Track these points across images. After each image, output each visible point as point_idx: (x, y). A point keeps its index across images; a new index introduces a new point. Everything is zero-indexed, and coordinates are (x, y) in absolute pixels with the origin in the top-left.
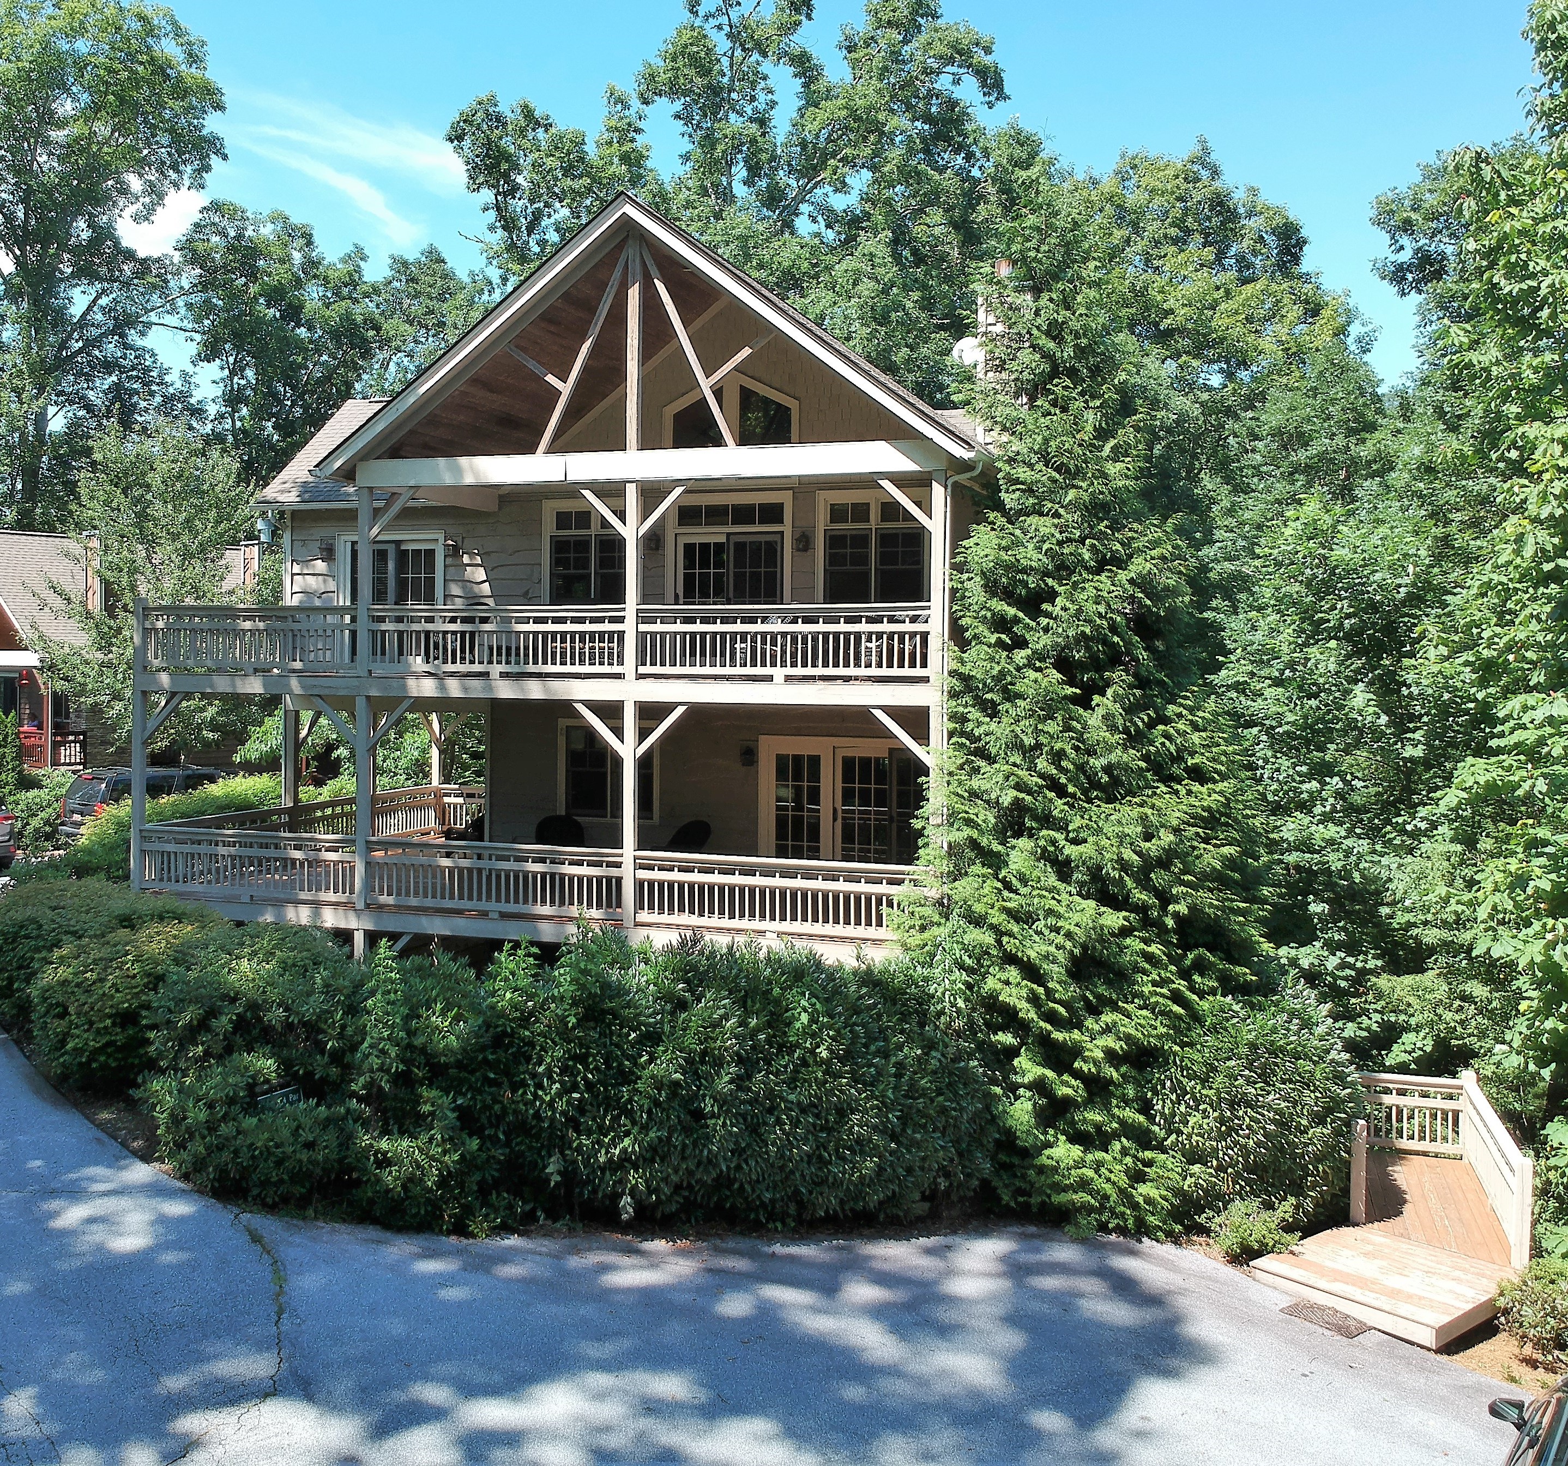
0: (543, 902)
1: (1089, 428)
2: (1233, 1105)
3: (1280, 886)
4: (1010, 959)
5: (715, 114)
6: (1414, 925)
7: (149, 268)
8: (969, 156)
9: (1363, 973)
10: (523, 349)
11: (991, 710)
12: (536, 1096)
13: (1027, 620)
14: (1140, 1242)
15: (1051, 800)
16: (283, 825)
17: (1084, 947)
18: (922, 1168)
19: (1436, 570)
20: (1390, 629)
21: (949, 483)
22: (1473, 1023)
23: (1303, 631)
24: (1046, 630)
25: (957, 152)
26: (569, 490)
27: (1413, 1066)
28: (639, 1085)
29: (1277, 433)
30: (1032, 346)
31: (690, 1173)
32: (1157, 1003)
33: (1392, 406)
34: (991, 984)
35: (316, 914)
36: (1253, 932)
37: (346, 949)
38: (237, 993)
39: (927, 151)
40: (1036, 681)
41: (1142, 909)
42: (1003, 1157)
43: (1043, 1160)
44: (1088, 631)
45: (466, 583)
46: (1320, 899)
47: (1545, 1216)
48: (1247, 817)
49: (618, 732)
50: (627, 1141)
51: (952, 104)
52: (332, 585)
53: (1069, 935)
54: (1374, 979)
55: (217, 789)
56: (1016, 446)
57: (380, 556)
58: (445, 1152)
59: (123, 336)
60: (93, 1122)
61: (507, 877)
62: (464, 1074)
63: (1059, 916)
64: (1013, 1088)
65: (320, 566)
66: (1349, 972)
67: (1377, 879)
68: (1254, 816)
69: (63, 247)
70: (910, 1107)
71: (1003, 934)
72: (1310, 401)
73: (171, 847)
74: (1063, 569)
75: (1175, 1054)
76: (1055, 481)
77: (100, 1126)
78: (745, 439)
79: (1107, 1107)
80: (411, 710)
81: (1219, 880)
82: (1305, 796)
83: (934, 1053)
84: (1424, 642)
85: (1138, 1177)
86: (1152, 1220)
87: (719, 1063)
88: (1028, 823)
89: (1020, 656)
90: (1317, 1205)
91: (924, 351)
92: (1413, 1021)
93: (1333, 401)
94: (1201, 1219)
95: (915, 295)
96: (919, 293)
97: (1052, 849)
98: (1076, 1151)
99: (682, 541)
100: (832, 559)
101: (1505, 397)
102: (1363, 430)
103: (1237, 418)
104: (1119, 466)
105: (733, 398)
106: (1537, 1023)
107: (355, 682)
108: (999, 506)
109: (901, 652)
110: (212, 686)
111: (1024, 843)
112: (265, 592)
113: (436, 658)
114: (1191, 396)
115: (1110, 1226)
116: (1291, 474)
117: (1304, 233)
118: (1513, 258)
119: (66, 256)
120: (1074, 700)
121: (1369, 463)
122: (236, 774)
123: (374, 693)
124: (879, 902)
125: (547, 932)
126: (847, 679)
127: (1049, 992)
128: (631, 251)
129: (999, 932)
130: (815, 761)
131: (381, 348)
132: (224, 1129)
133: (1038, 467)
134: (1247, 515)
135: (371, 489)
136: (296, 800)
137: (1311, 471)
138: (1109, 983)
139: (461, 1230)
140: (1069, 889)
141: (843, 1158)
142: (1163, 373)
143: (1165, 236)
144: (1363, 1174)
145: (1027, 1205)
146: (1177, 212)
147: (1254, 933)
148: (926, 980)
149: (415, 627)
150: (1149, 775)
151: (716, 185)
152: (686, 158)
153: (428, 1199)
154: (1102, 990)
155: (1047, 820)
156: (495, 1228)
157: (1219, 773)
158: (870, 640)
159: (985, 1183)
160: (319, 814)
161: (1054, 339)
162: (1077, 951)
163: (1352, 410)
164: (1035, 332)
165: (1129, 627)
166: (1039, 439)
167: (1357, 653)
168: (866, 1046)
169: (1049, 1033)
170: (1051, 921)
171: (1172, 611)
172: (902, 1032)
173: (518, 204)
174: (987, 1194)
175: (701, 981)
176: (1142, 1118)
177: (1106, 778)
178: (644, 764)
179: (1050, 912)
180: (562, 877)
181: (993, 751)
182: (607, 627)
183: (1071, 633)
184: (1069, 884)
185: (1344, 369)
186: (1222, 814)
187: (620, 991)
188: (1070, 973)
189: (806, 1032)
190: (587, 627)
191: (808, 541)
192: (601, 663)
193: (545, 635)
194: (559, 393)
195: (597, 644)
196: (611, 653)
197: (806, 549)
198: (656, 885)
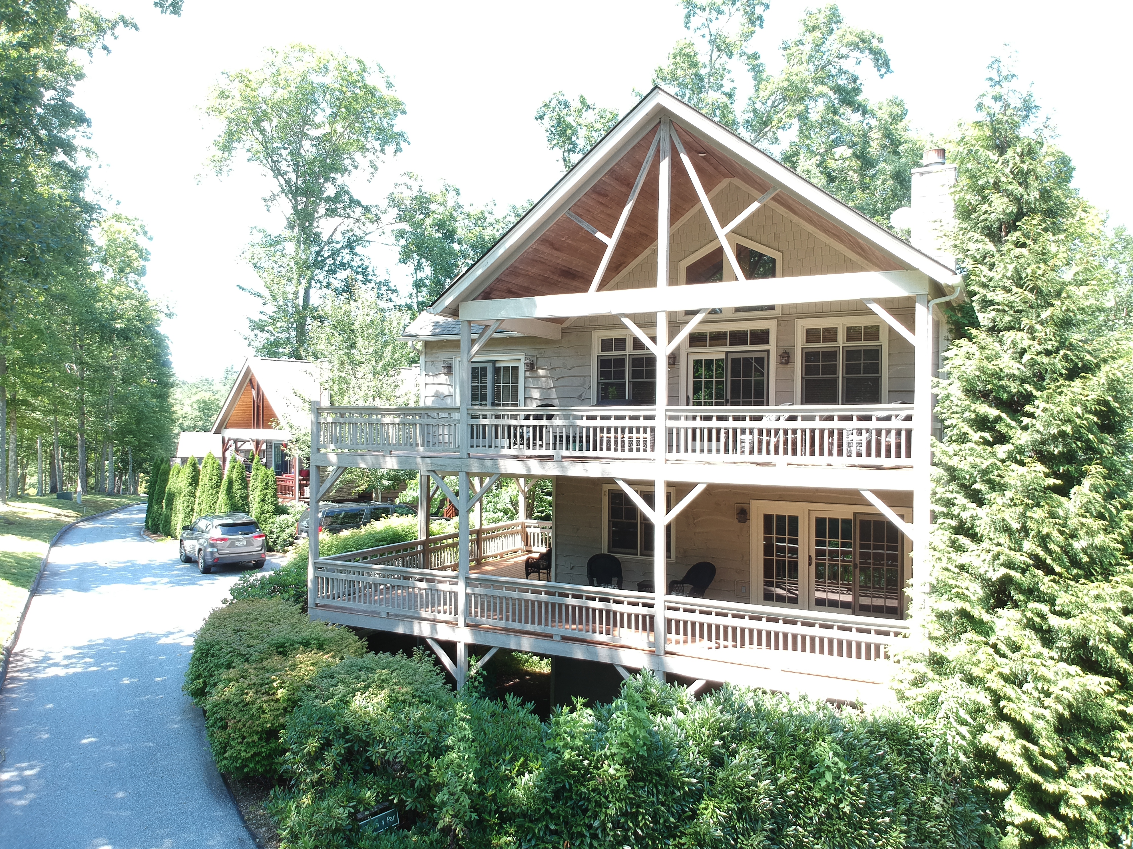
0: (594, 629)
4: (1005, 719)
7: (370, 210)
10: (579, 214)
11: (978, 499)
13: (1008, 421)
15: (1038, 577)
16: (419, 552)
17: (1072, 709)
21: (932, 305)
24: (1025, 428)
26: (614, 320)
34: (985, 740)
44: (1068, 430)
49: (651, 503)
51: (855, 78)
53: (1058, 699)
57: (480, 372)
60: (242, 817)
61: (567, 610)
63: (1049, 682)
64: (1003, 825)
65: (443, 378)
69: (319, 198)
71: (1000, 698)
76: (1029, 302)
77: (247, 822)
88: (1015, 596)
89: (1001, 450)
97: (1037, 620)
99: (693, 358)
100: (808, 370)
107: (458, 462)
108: (976, 324)
111: (1011, 613)
113: (515, 445)
119: (321, 204)
120: (1055, 489)
123: (472, 469)
127: (1040, 749)
128: (663, 134)
129: (996, 695)
130: (794, 520)
133: (1012, 290)
135: (469, 322)
136: (428, 534)
138: (1087, 736)
140: (1052, 654)
149: (501, 422)
154: (1082, 743)
155: (1034, 594)
160: (444, 543)
162: (1064, 712)
169: (1040, 784)
177: (1085, 559)
180: (608, 612)
181: (980, 532)
182: (642, 423)
183: (1051, 431)
184: (1052, 650)
187: (664, 751)
188: (1057, 730)
189: (830, 789)
190: (627, 423)
191: (789, 357)
192: (638, 450)
193: (595, 429)
194: (606, 246)
195: (634, 435)
196: (645, 442)
197: (787, 363)
198: (681, 623)
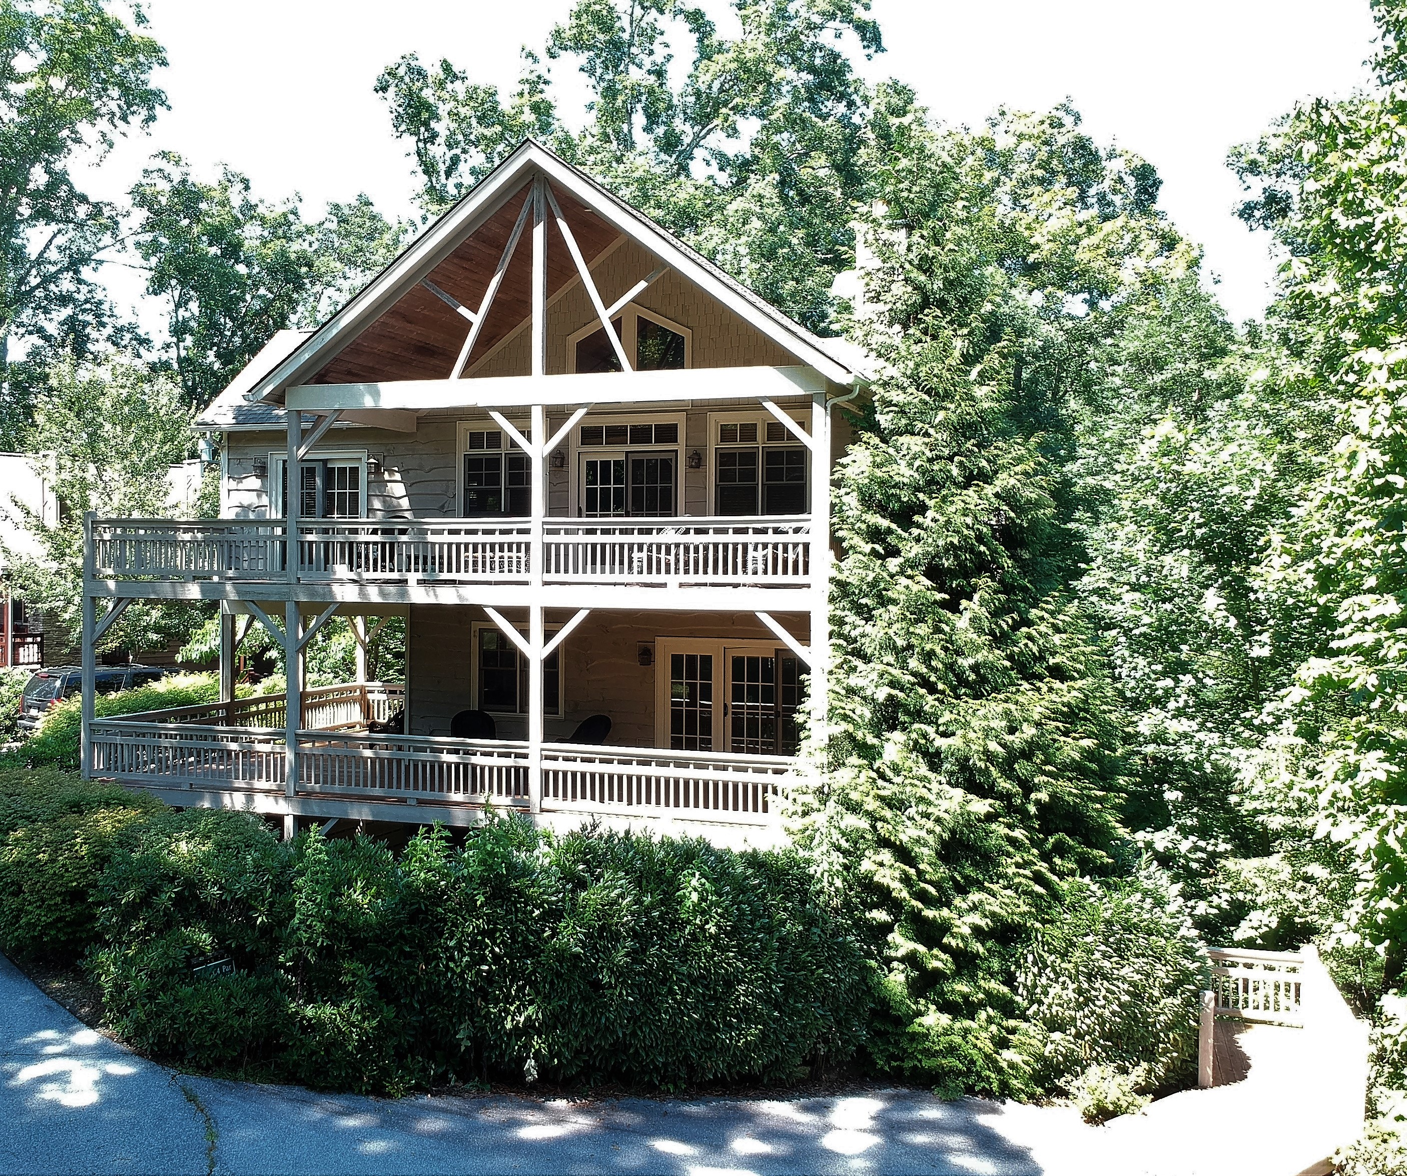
0: (457, 789)
1: (957, 353)
2: (1090, 977)
3: (1134, 775)
4: (884, 843)
5: (616, 67)
6: (1261, 812)
7: (101, 210)
8: (851, 104)
9: (1214, 855)
10: (437, 283)
11: (866, 614)
12: (447, 967)
13: (900, 531)
14: (1004, 1103)
15: (922, 697)
16: (222, 719)
17: (953, 832)
18: (803, 1035)
19: (1280, 484)
20: (1239, 539)
21: (829, 405)
22: (1315, 903)
23: (1158, 540)
24: (918, 540)
25: (839, 100)
26: (481, 414)
27: (1259, 941)
28: (543, 958)
29: (1134, 358)
30: (906, 280)
31: (589, 1039)
32: (1020, 884)
33: (1240, 332)
34: (866, 866)
35: (250, 799)
36: (1109, 818)
37: (277, 832)
38: (176, 873)
39: (811, 100)
40: (907, 587)
41: (1006, 797)
42: (877, 1025)
43: (915, 1028)
44: (956, 541)
45: (386, 498)
46: (1173, 786)
47: (1381, 1080)
48: (1104, 712)
49: (525, 633)
50: (531, 1009)
51: (835, 56)
52: (265, 500)
53: (938, 820)
54: (1223, 862)
55: (161, 687)
56: (891, 371)
57: (308, 473)
58: (364, 1019)
59: (77, 272)
60: (44, 991)
61: (424, 767)
62: (382, 948)
63: (930, 803)
64: (887, 962)
65: (254, 482)
66: (1200, 855)
67: (1228, 769)
68: (1110, 712)
69: (22, 191)
70: (793, 979)
71: (876, 820)
72: (1165, 329)
73: (118, 739)
74: (932, 484)
75: (1037, 930)
76: (926, 403)
77: (49, 994)
78: (642, 364)
79: (973, 978)
80: (338, 613)
81: (1078, 770)
82: (1160, 692)
83: (815, 930)
84: (1269, 552)
85: (1002, 1043)
86: (1016, 1083)
87: (616, 937)
88: (902, 718)
89: (893, 564)
90: (1168, 1070)
91: (809, 283)
92: (1259, 901)
93: (1186, 329)
94: (1061, 1083)
95: (801, 233)
96: (804, 231)
97: (923, 741)
98: (945, 1019)
99: (585, 459)
100: (723, 476)
101: (1343, 324)
102: (1214, 355)
103: (1097, 344)
104: (985, 389)
105: (631, 328)
106: (1372, 903)
107: (285, 589)
108: (874, 427)
109: (785, 561)
110: (154, 592)
111: (898, 736)
112: (206, 506)
113: (359, 567)
114: (1056, 324)
115: (977, 1089)
116: (1147, 396)
117: (1159, 175)
118: (1350, 196)
119: (25, 200)
120: (943, 604)
121: (1219, 386)
122: (178, 673)
123: (303, 599)
124: (765, 790)
125: (459, 818)
126: (736, 586)
127: (920, 873)
128: (536, 194)
129: (873, 818)
130: (707, 661)
131: (313, 283)
132: (162, 998)
133: (909, 390)
134: (1107, 434)
135: (299, 412)
136: (233, 696)
137: (1166, 393)
138: (975, 865)
139: (378, 1091)
140: (939, 778)
141: (730, 1026)
142: (1030, 304)
143: (1032, 177)
144: (1211, 1041)
145: (900, 1069)
146: (1043, 154)
147: (1111, 819)
148: (808, 862)
149: (340, 538)
150: (1013, 674)
151: (617, 133)
152: (591, 107)
153: (349, 1062)
154: (969, 871)
155: (918, 715)
156: (410, 1088)
157: (1078, 672)
158: (756, 549)
159: (861, 1049)
160: (254, 709)
161: (925, 272)
162: (946, 836)
163: (1205, 337)
164: (907, 266)
165: (993, 537)
166: (911, 364)
167: (1208, 560)
168: (752, 922)
169: (920, 911)
170: (922, 808)
171: (1034, 522)
172: (785, 909)
173: (438, 151)
174: (863, 1058)
175: (600, 863)
176: (1005, 989)
177: (973, 677)
178: (550, 663)
179: (921, 800)
180: (474, 767)
181: (869, 651)
182: (515, 538)
183: (941, 542)
184: (940, 773)
185: (1197, 299)
186: (1081, 710)
187: (526, 871)
188: (938, 854)
189: (698, 910)
190: (497, 538)
191: (700, 459)
192: (510, 571)
193: (458, 545)
194: (470, 324)
195: (506, 554)
196: (519, 563)
197: (698, 466)
198: (561, 775)
